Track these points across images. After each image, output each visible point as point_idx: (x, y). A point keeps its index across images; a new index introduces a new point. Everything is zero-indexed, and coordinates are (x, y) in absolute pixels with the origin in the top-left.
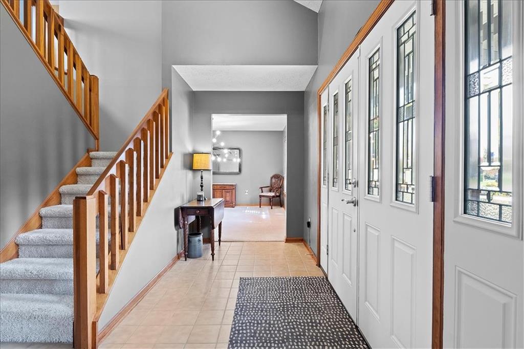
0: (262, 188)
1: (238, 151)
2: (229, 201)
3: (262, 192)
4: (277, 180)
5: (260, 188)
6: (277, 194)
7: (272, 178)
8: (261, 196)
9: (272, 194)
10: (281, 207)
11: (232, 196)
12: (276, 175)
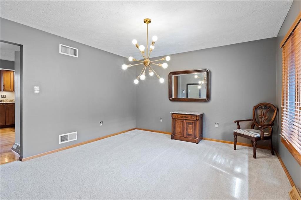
0: (238, 122)
1: (206, 73)
2: (191, 135)
3: (239, 128)
4: (265, 111)
5: (235, 122)
6: (266, 134)
7: (256, 108)
8: (236, 134)
9: (256, 134)
10: (273, 154)
11: (195, 129)
12: (262, 104)
